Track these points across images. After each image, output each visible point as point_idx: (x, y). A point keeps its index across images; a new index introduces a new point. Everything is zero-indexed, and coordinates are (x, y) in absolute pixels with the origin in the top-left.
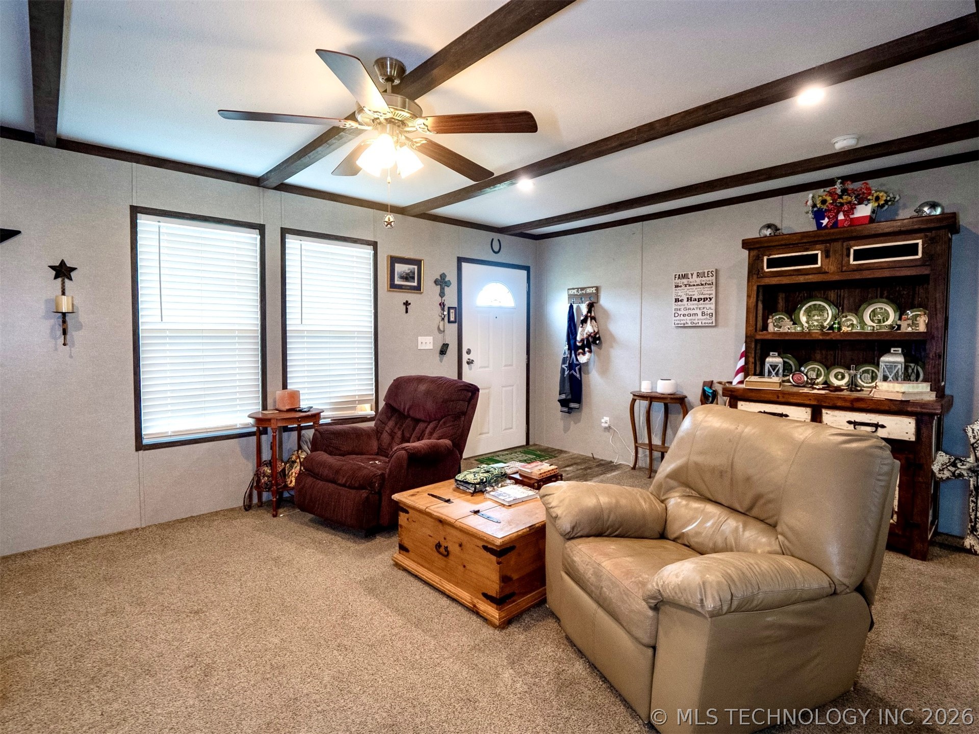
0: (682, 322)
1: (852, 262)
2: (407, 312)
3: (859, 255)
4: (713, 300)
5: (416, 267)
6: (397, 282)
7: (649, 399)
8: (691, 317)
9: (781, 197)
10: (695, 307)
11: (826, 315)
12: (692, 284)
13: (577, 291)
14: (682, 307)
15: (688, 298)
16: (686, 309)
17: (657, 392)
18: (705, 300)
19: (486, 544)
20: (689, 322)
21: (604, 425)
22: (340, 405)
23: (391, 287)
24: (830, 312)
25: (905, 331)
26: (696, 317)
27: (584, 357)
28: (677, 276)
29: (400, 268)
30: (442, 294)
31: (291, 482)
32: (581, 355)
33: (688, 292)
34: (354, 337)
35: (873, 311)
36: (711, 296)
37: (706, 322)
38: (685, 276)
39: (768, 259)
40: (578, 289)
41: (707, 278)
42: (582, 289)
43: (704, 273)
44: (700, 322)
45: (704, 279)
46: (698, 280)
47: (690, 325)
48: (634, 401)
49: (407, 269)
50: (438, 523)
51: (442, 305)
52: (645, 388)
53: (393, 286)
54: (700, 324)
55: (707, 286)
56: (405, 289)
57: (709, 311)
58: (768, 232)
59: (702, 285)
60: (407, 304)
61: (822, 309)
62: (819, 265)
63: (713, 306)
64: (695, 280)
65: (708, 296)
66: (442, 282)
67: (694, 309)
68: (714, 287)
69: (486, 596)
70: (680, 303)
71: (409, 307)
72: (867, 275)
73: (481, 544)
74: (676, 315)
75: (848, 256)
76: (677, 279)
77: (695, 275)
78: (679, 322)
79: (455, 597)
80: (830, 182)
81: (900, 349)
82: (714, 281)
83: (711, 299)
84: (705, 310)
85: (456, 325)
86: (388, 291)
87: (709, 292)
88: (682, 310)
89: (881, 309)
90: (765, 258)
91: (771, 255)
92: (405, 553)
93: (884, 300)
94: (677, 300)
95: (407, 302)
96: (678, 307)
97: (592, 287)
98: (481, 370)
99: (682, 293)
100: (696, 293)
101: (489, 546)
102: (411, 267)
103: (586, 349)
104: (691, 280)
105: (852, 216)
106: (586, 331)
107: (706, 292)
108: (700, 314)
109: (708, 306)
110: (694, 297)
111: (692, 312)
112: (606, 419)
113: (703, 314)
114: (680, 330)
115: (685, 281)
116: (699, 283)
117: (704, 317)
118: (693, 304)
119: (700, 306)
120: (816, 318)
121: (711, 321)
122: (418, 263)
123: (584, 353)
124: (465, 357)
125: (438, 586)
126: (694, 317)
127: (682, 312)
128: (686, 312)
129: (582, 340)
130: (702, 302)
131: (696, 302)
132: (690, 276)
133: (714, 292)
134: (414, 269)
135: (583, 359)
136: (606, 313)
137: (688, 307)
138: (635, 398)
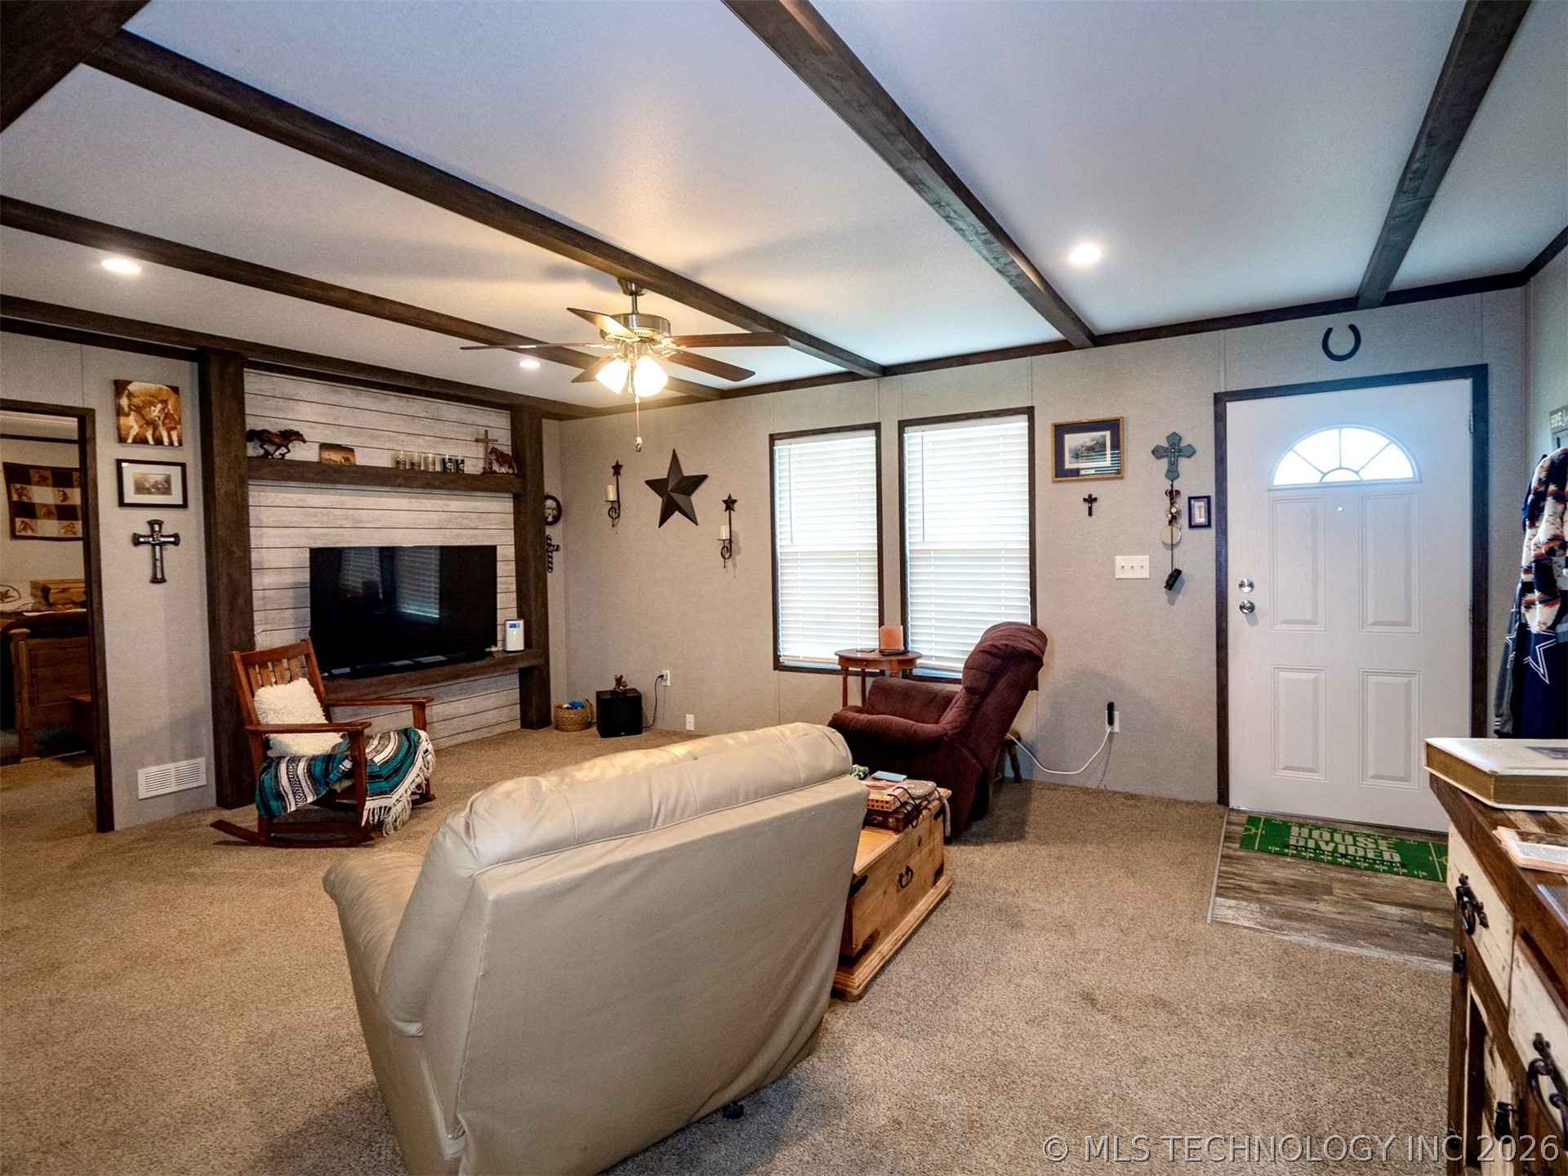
2: (1090, 514)
5: (1108, 434)
6: (1069, 464)
23: (1057, 476)
29: (1072, 441)
30: (1173, 474)
34: (1000, 558)
49: (1089, 439)
51: (1173, 495)
53: (1061, 472)
56: (1086, 475)
60: (1091, 500)
66: (1173, 451)
71: (1095, 505)
85: (1212, 532)
86: (1054, 482)
95: (1090, 496)
98: (1285, 627)
102: (1097, 434)
122: (1114, 426)
124: (1235, 597)
134: (1104, 437)
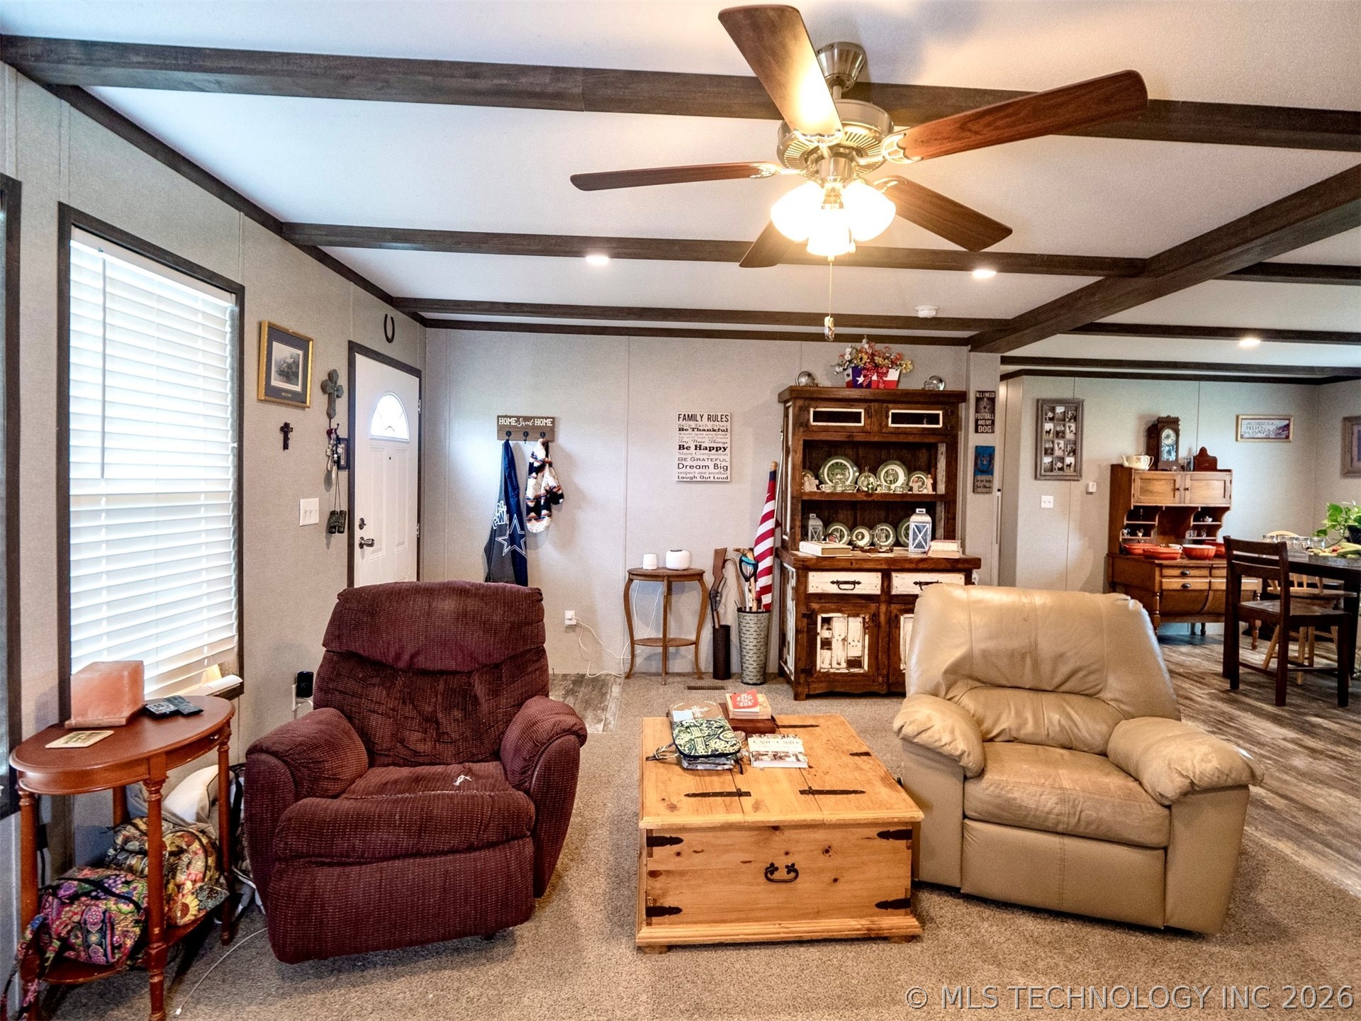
0: (688, 475)
1: (890, 424)
2: (286, 447)
3: (897, 418)
4: (728, 450)
5: (301, 353)
6: (276, 382)
7: (666, 578)
8: (701, 470)
9: (799, 342)
10: (705, 457)
11: (847, 474)
12: (701, 428)
13: (516, 422)
14: (689, 457)
15: (696, 446)
16: (693, 459)
17: (665, 568)
18: (718, 449)
19: (885, 829)
20: (698, 476)
21: (568, 623)
22: (182, 674)
23: (266, 394)
24: (852, 472)
25: (917, 492)
26: (707, 471)
27: (539, 523)
28: (682, 416)
29: (279, 352)
30: (331, 412)
31: (185, 908)
32: (533, 521)
33: (696, 438)
35: (887, 472)
36: (725, 446)
37: (720, 476)
38: (692, 418)
39: (814, 412)
40: (518, 418)
41: (720, 423)
42: (527, 419)
43: (716, 416)
44: (712, 476)
45: (716, 423)
46: (710, 425)
47: (699, 479)
48: (631, 581)
49: (288, 355)
50: (767, 834)
51: (330, 432)
52: (649, 564)
53: (269, 391)
54: (712, 479)
55: (720, 432)
56: (285, 398)
57: (724, 464)
58: (804, 380)
59: (714, 430)
60: (286, 429)
61: (844, 467)
62: (862, 424)
63: (728, 458)
64: (705, 424)
65: (722, 445)
66: (329, 387)
67: (703, 460)
68: (728, 434)
69: (883, 905)
70: (685, 451)
71: (289, 436)
72: (902, 439)
73: (874, 832)
74: (681, 466)
75: (887, 418)
76: (681, 419)
77: (705, 418)
78: (685, 476)
79: (826, 935)
80: (858, 338)
81: (924, 510)
82: (729, 428)
83: (725, 449)
84: (718, 462)
85: (347, 474)
86: (259, 400)
87: (723, 440)
88: (689, 460)
89: (893, 470)
90: (812, 410)
91: (817, 407)
92: (673, 917)
93: (898, 462)
94: (682, 447)
95: (287, 424)
96: (684, 457)
97: (546, 418)
99: (689, 439)
100: (706, 440)
101: (892, 829)
102: (296, 351)
103: (544, 512)
104: (700, 423)
105: (885, 379)
106: (543, 485)
107: (720, 440)
108: (712, 466)
109: (722, 458)
110: (703, 445)
111: (701, 463)
112: (569, 614)
113: (716, 466)
114: (683, 485)
115: (693, 424)
116: (710, 428)
117: (717, 471)
118: (703, 454)
119: (711, 457)
120: (839, 476)
121: (725, 476)
122: (305, 344)
123: (539, 518)
124: (358, 536)
125: (782, 935)
126: (704, 470)
127: (689, 463)
128: (694, 464)
129: (537, 499)
130: (714, 451)
131: (707, 452)
132: (699, 418)
133: (728, 441)
134: (300, 356)
135: (534, 527)
136: (569, 457)
137: (696, 457)
138: (632, 577)
